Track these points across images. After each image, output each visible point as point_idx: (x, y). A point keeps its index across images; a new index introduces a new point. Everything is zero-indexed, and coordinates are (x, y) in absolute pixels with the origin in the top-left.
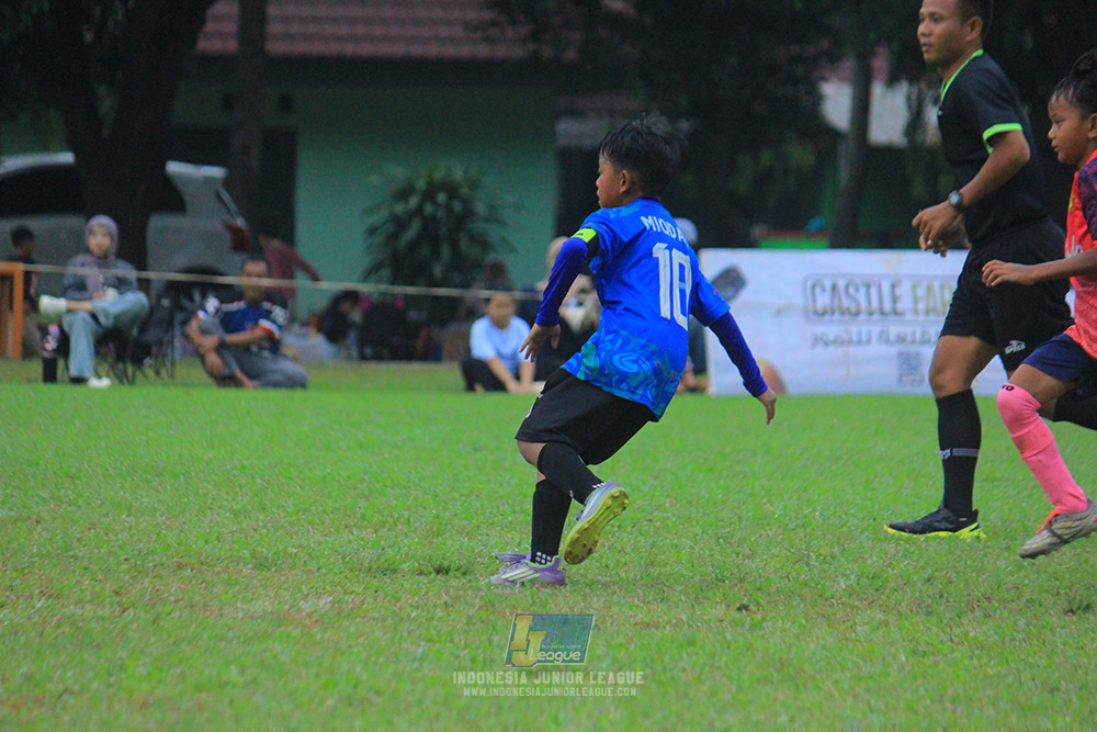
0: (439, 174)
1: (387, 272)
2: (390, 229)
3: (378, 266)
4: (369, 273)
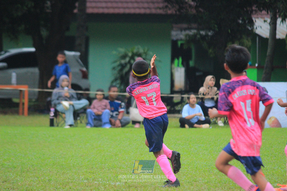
0: (135, 51)
1: (118, 81)
2: (120, 68)
3: (116, 80)
4: (112, 82)
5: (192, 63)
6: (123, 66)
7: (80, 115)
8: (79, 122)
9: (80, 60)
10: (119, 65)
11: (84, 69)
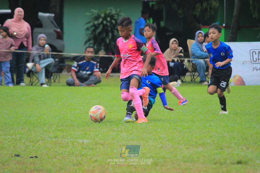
0: (108, 12)
1: (92, 42)
2: (93, 28)
3: (89, 40)
4: (86, 42)
5: (162, 24)
6: (96, 27)
7: (53, 74)
8: (52, 81)
9: (54, 21)
10: (92, 26)
11: (59, 30)
